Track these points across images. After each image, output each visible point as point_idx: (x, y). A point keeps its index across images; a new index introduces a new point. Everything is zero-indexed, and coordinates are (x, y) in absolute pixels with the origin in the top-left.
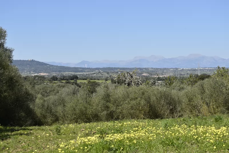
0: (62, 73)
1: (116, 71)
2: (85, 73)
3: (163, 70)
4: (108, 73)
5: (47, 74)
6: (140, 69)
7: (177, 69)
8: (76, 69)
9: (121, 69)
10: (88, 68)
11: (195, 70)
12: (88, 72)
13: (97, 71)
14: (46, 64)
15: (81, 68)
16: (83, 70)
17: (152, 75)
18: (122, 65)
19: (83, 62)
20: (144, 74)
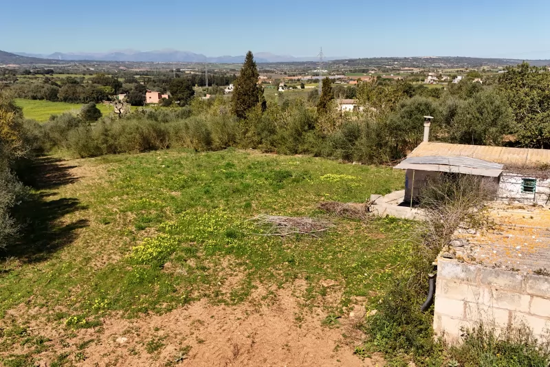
0: (34, 64)
1: (93, 64)
2: (60, 66)
3: (139, 64)
4: (84, 66)
5: (17, 66)
6: (117, 62)
7: (153, 62)
8: (49, 61)
9: (97, 62)
10: (62, 60)
11: (169, 64)
12: (63, 64)
13: (72, 64)
14: (15, 55)
15: (54, 60)
16: (58, 61)
17: (128, 68)
18: (98, 58)
19: (56, 54)
20: (121, 68)
